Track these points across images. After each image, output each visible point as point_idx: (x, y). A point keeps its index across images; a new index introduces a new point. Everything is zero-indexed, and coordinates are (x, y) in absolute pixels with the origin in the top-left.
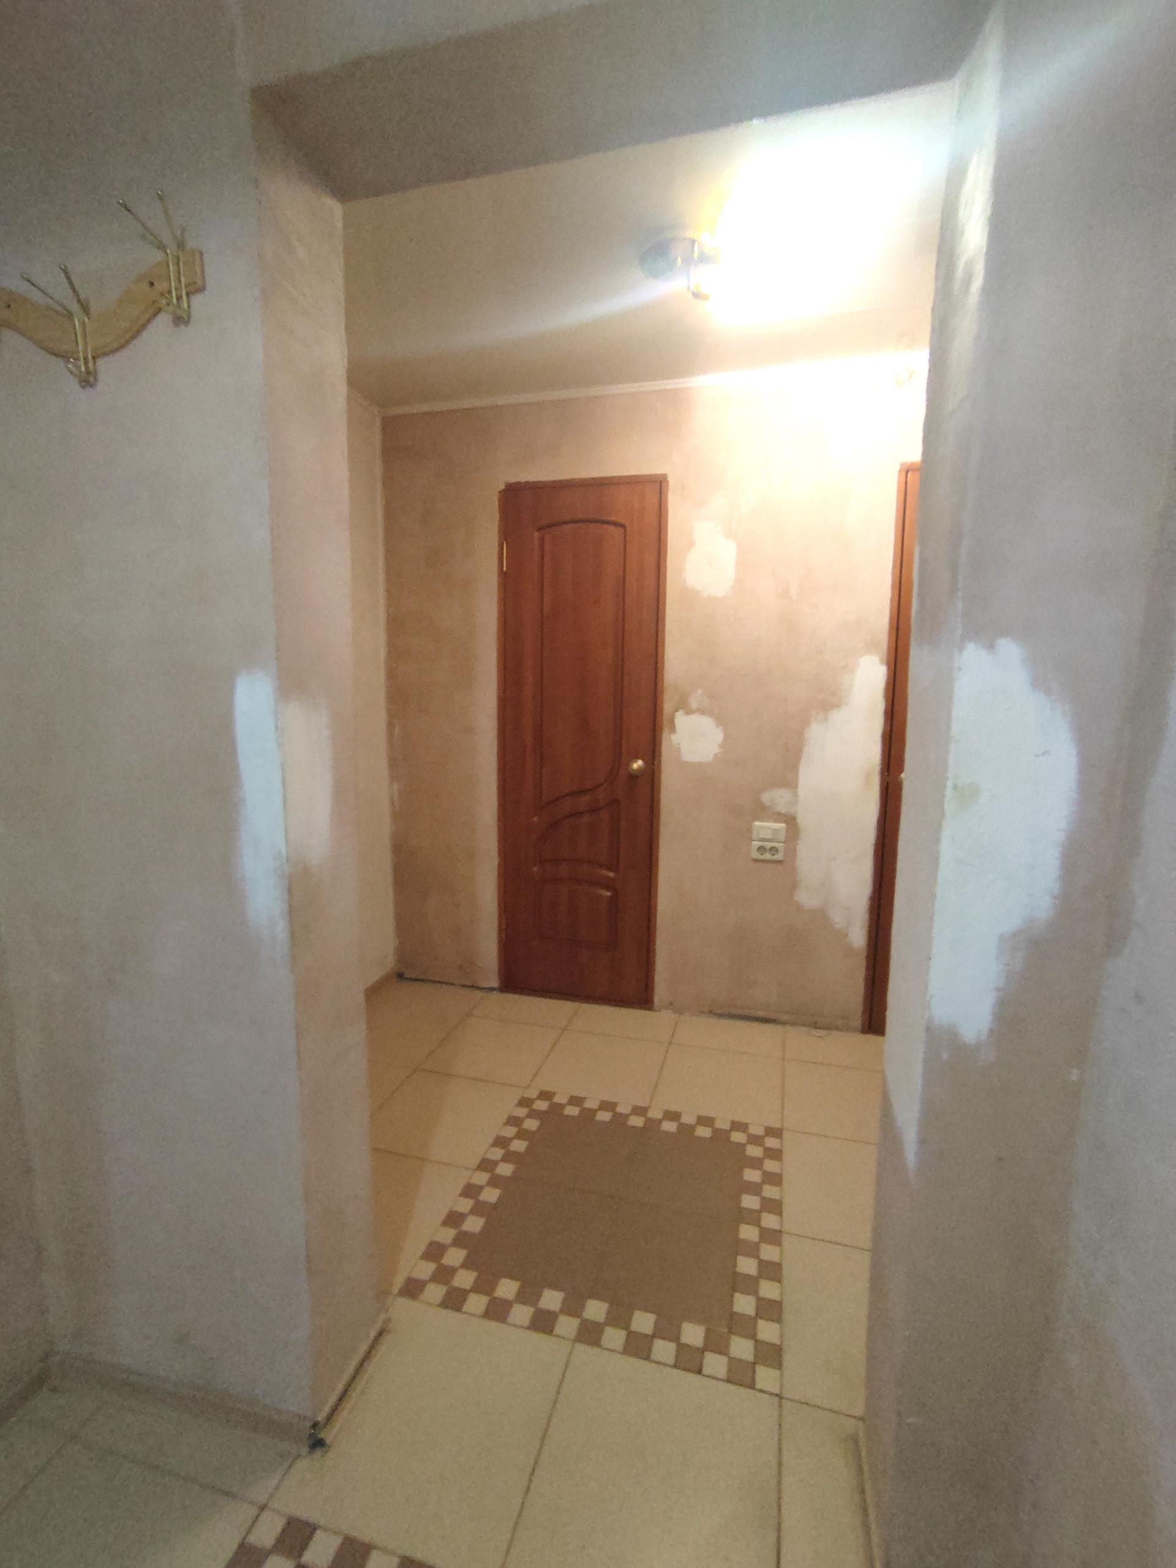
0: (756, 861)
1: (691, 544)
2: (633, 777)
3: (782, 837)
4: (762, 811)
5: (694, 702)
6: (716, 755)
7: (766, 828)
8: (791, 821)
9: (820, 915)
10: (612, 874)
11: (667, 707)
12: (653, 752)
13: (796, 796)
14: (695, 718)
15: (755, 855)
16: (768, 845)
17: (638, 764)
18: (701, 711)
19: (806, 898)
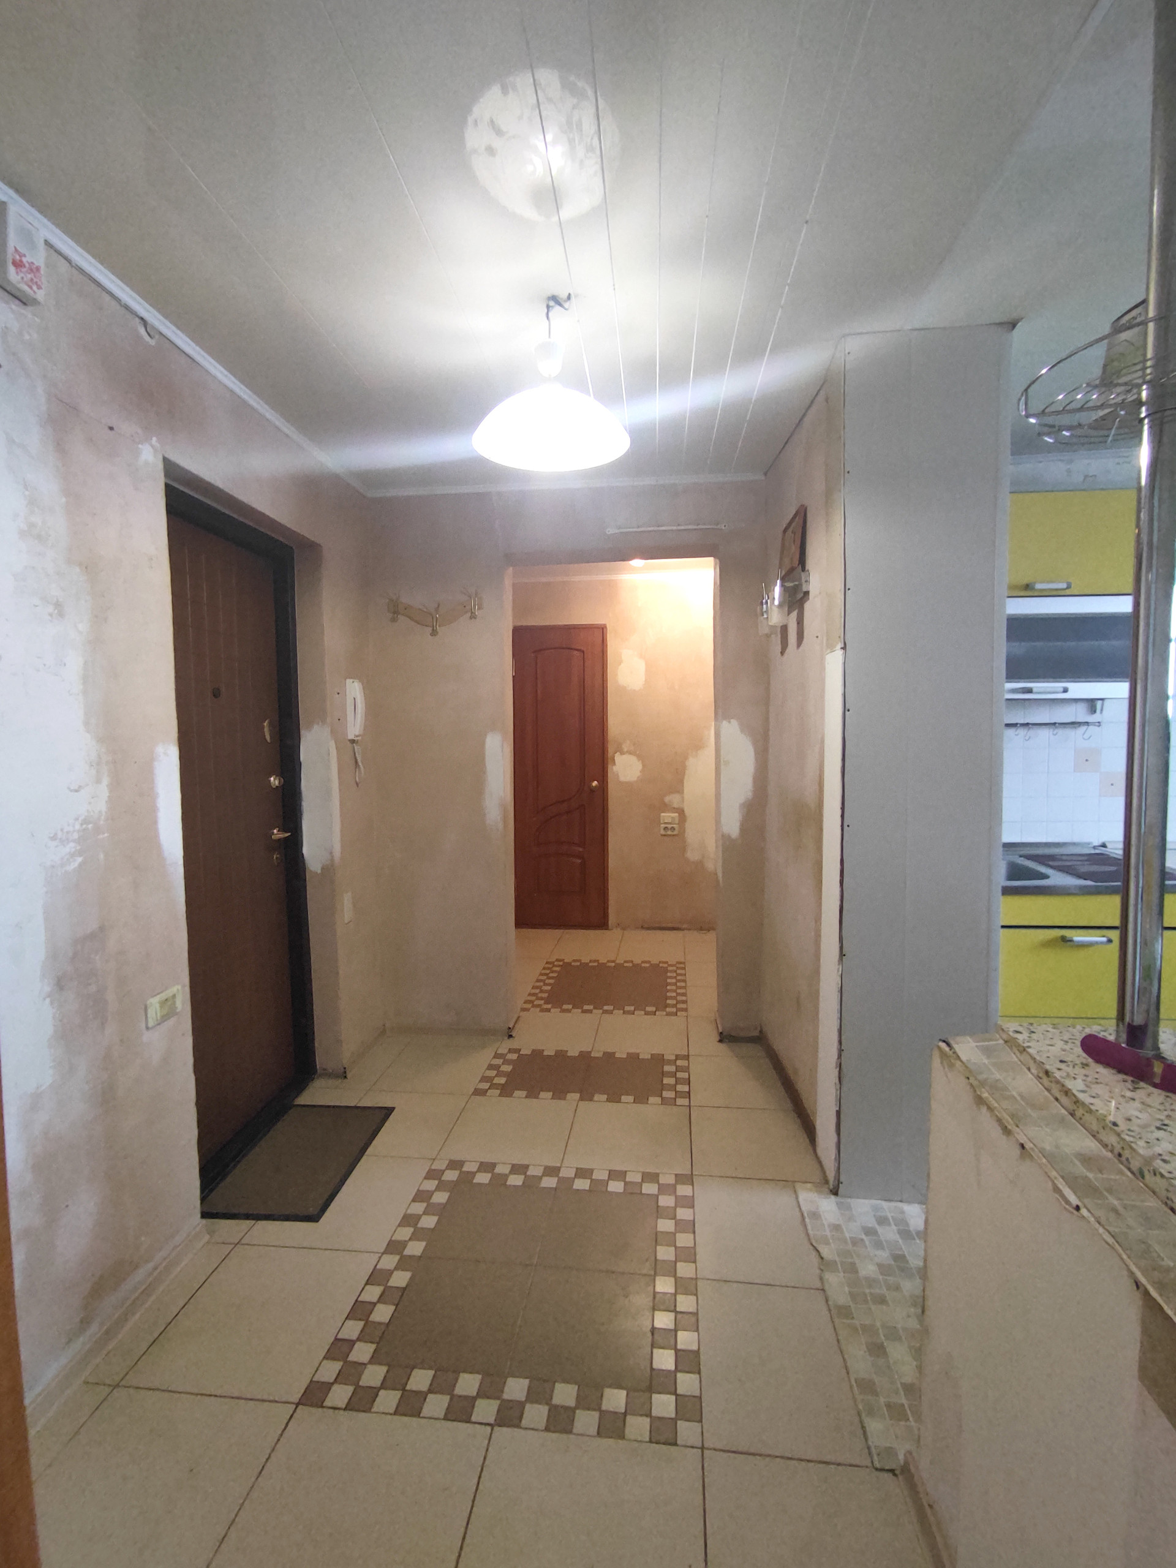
0: (662, 835)
1: (620, 662)
2: (592, 791)
3: (677, 821)
4: (665, 807)
5: (625, 748)
6: (638, 777)
7: (667, 816)
8: (681, 812)
9: (700, 864)
10: (581, 850)
11: (611, 749)
12: (603, 777)
13: (683, 798)
14: (625, 757)
15: (662, 832)
16: (669, 826)
17: (595, 783)
18: (630, 753)
19: (692, 855)
